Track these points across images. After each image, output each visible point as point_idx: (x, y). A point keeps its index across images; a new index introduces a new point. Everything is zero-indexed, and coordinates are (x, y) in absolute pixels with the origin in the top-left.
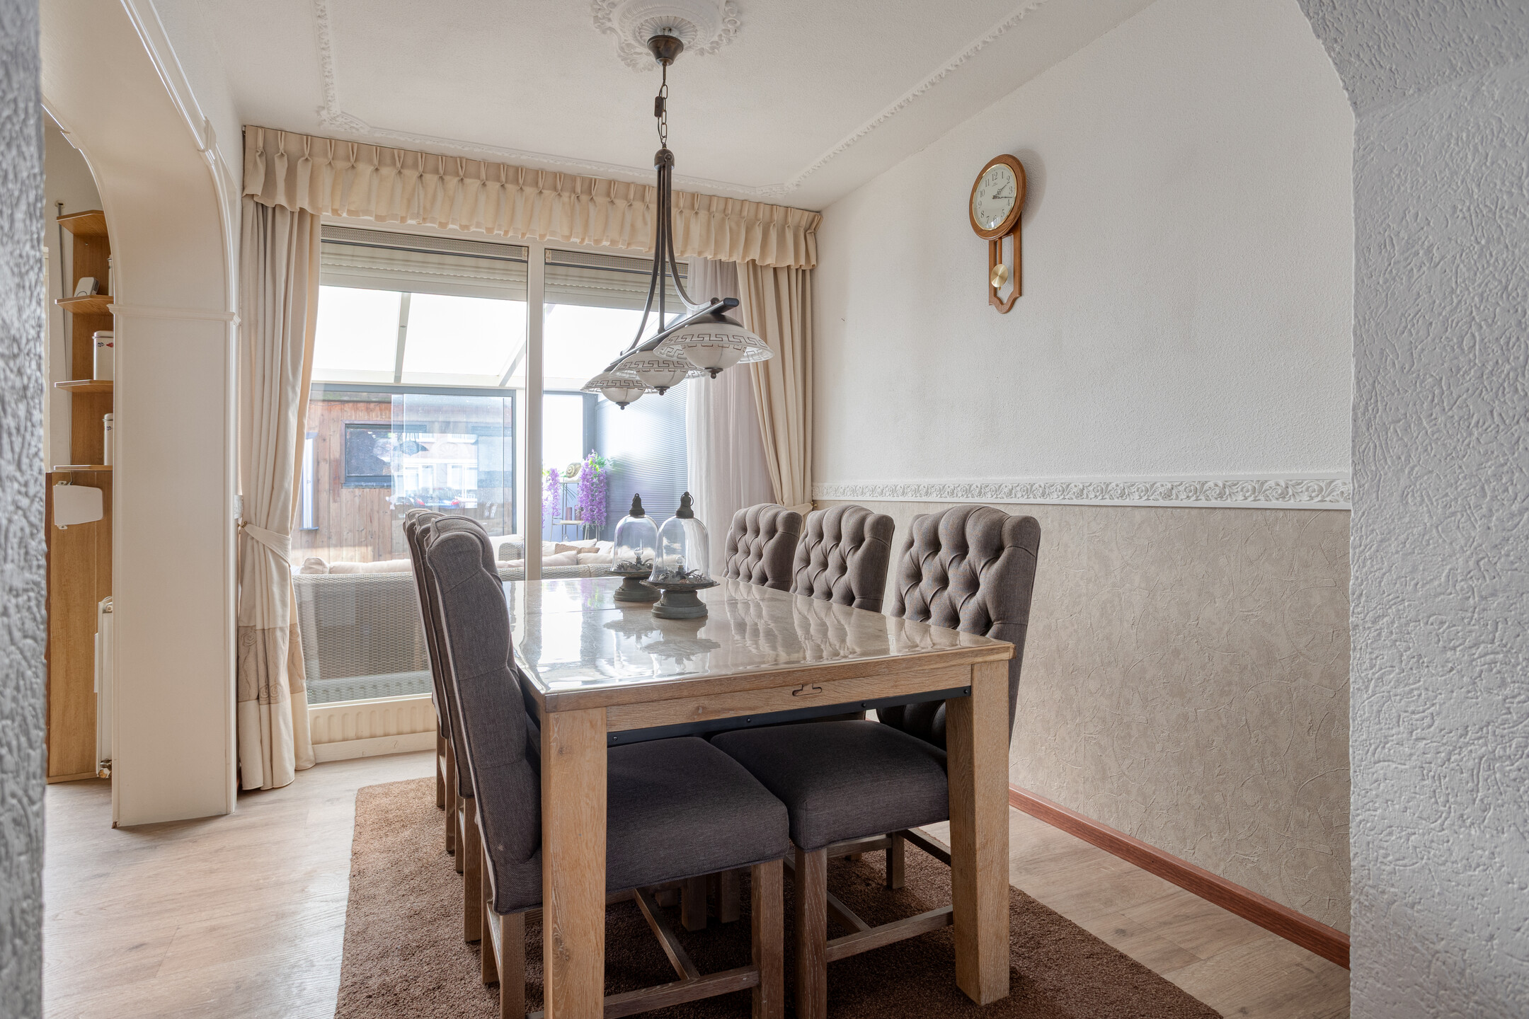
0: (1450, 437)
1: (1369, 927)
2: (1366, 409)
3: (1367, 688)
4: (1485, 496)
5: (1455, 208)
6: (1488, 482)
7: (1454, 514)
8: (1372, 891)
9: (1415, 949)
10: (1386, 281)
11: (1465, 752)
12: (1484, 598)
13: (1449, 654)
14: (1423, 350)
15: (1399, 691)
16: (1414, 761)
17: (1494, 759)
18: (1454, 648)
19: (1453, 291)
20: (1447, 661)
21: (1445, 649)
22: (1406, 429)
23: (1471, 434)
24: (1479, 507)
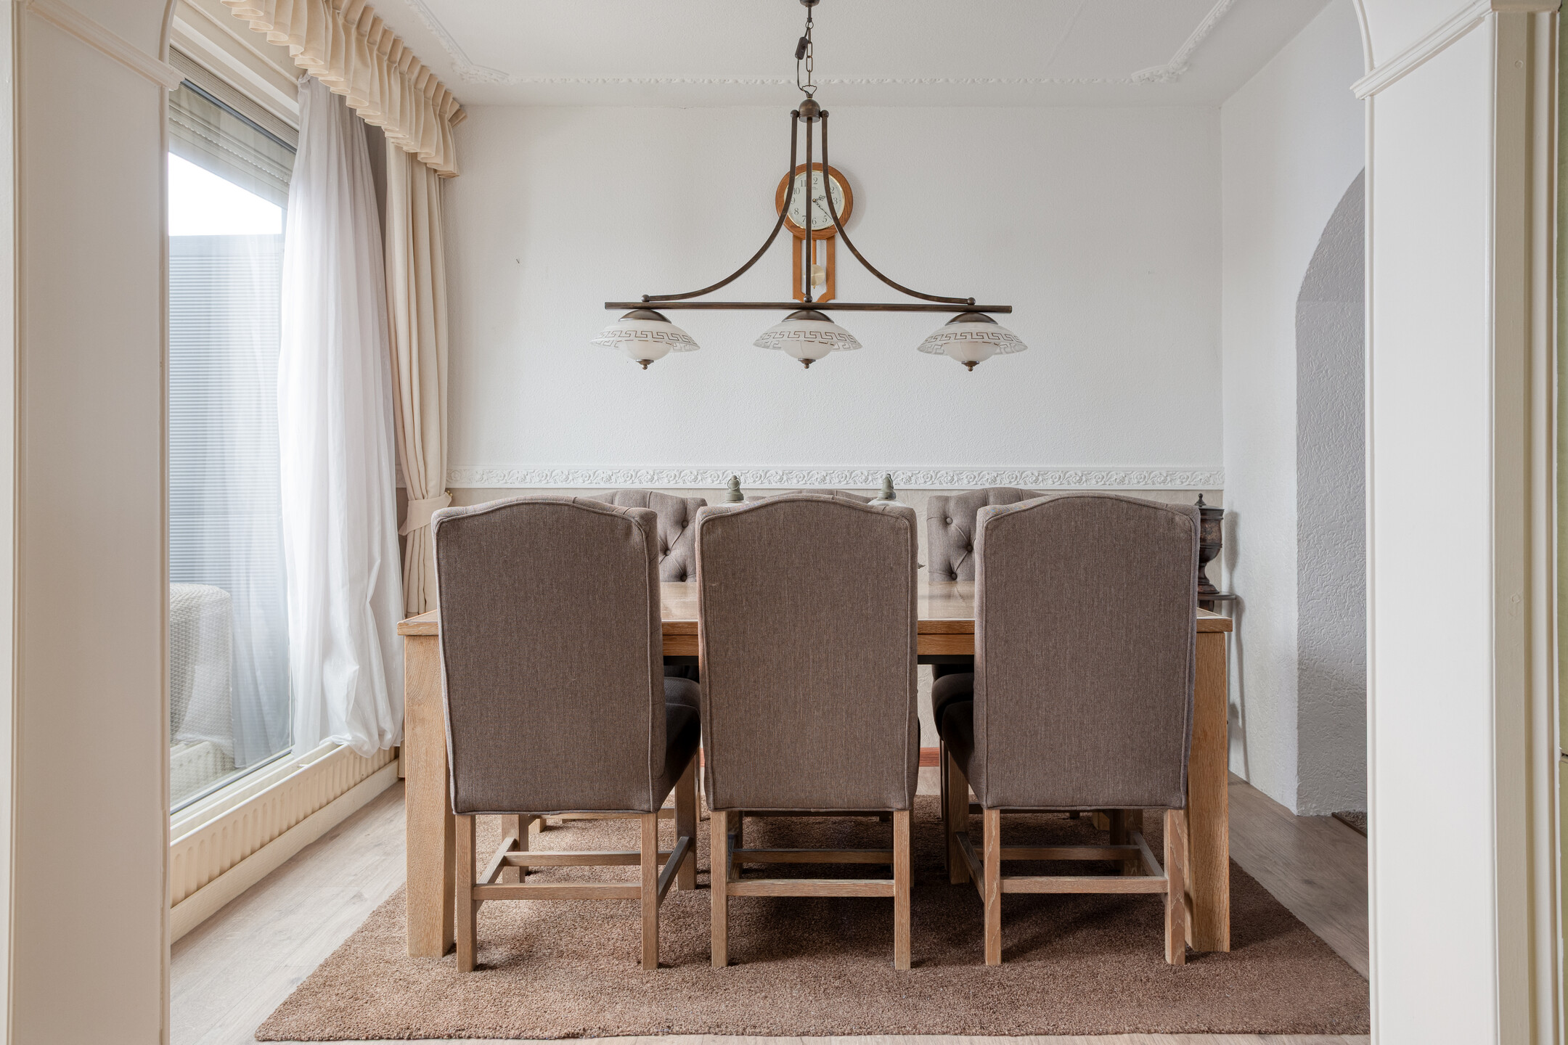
0: (1336, 454)
1: (1306, 679)
2: (1303, 438)
3: (1304, 568)
4: (1348, 479)
5: (1336, 356)
6: (1349, 473)
7: (1337, 487)
8: (1307, 661)
9: (1325, 679)
10: (1310, 381)
11: (1342, 587)
12: (1348, 521)
13: (1336, 547)
14: (1325, 415)
15: (1318, 566)
16: (1324, 597)
17: (1352, 588)
18: (1338, 544)
19: (1336, 392)
20: (1336, 550)
21: (1335, 545)
22: (1319, 449)
23: (1343, 453)
24: (1346, 483)
